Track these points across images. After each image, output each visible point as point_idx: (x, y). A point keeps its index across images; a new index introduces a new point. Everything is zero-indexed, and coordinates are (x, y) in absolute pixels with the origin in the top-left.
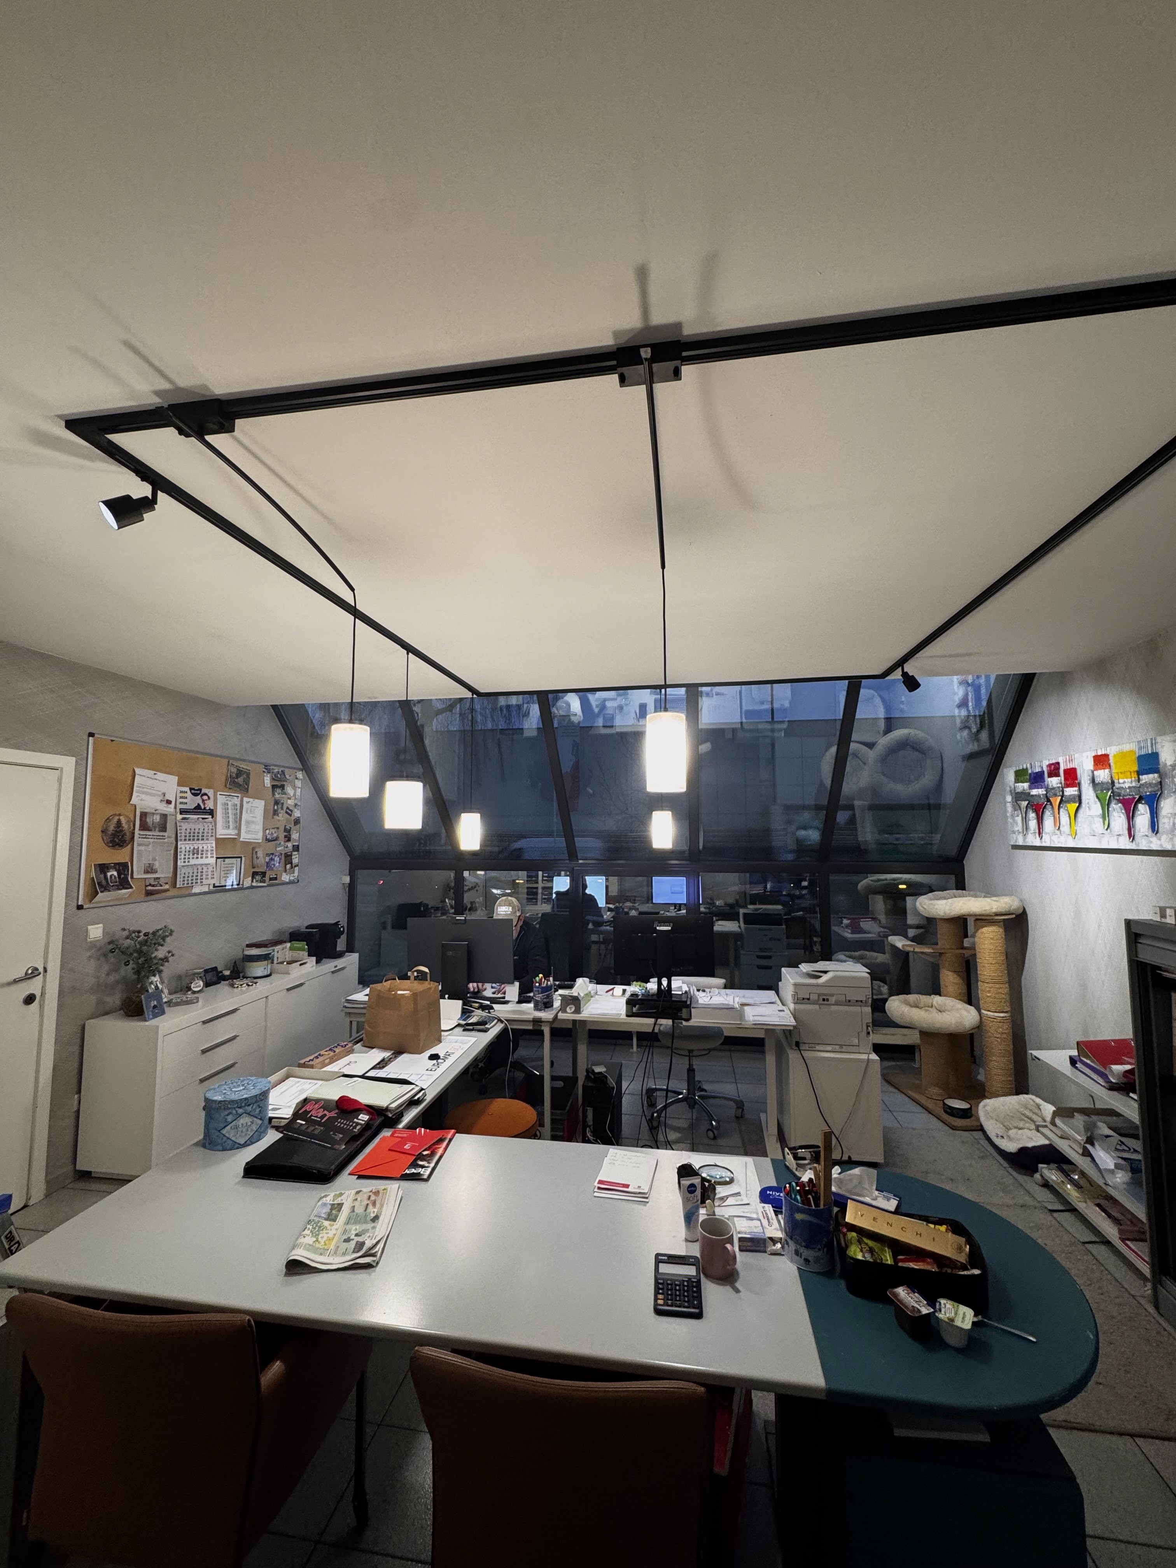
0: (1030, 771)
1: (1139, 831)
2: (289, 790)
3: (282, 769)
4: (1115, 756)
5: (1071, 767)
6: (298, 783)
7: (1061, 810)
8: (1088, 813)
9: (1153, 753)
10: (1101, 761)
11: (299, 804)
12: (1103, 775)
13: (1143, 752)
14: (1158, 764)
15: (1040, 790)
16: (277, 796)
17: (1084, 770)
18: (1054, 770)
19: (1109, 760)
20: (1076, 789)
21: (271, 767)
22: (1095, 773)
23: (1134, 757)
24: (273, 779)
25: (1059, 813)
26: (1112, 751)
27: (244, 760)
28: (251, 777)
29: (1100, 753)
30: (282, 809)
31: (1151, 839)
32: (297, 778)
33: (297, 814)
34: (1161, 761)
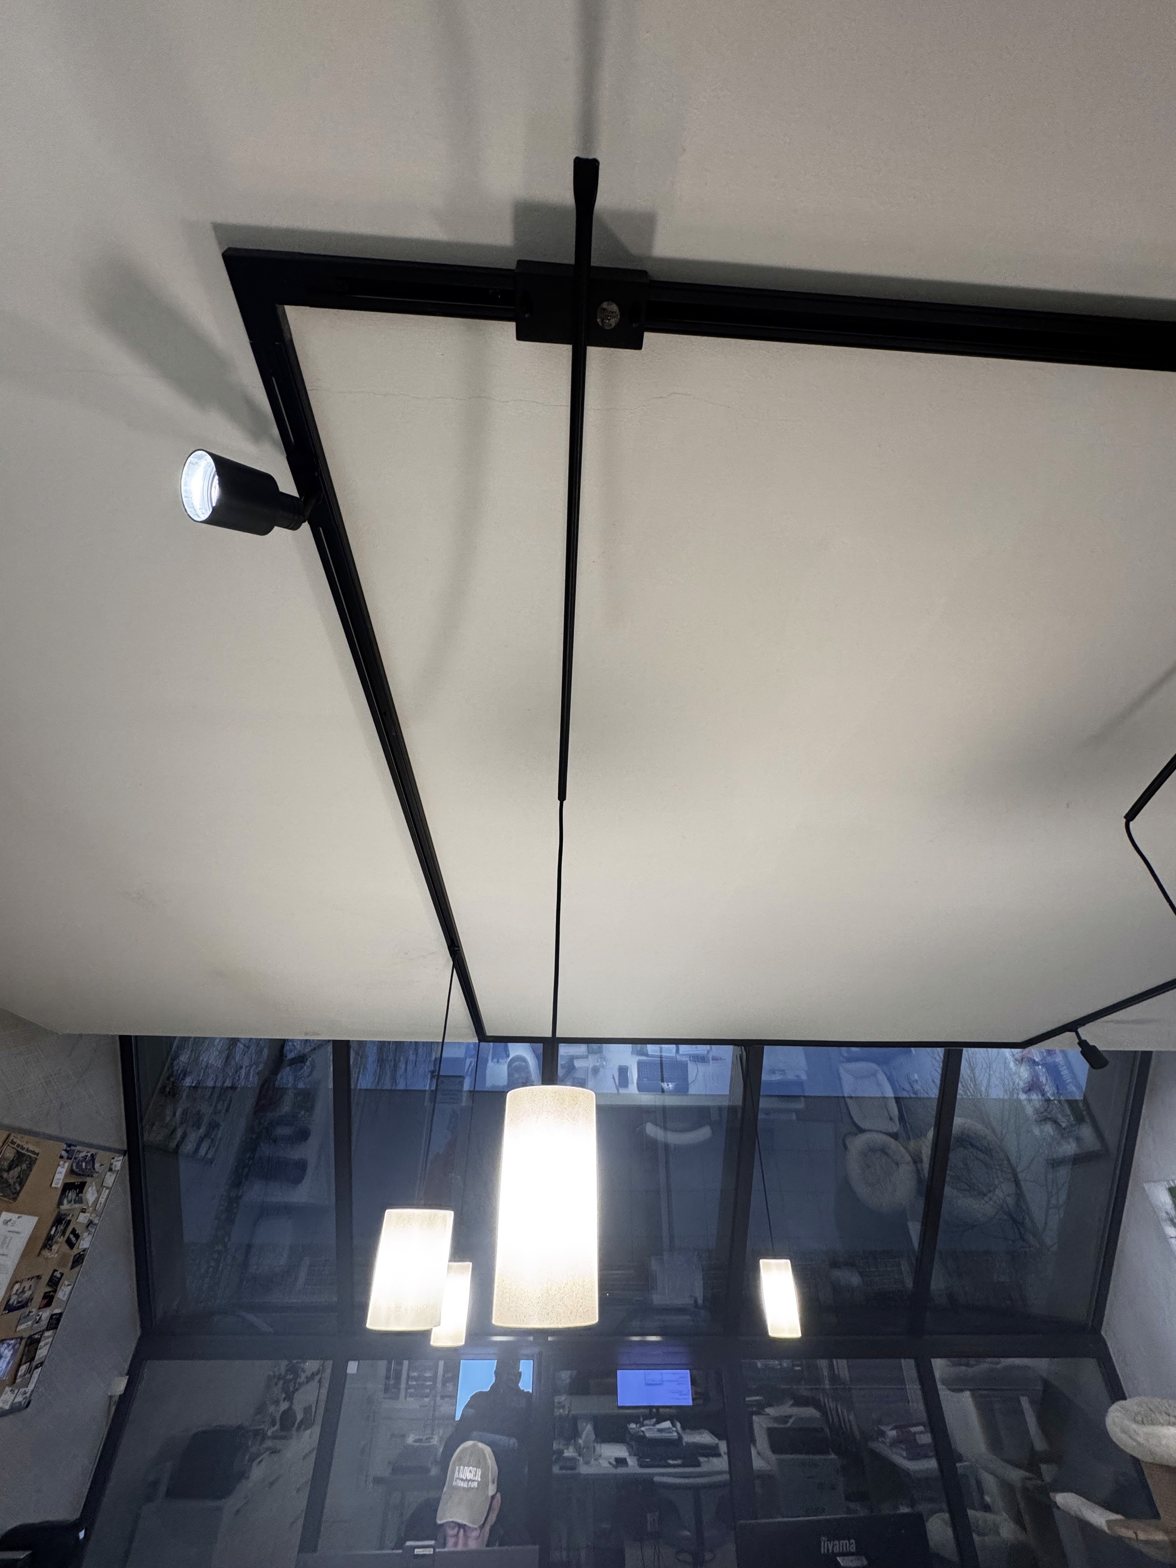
2: (90, 1194)
3: (93, 1151)
6: (110, 1179)
11: (96, 1221)
16: (65, 1206)
21: (78, 1148)
24: (71, 1172)
27: (35, 1134)
28: (35, 1169)
30: (64, 1233)
32: (110, 1170)
33: (85, 1243)
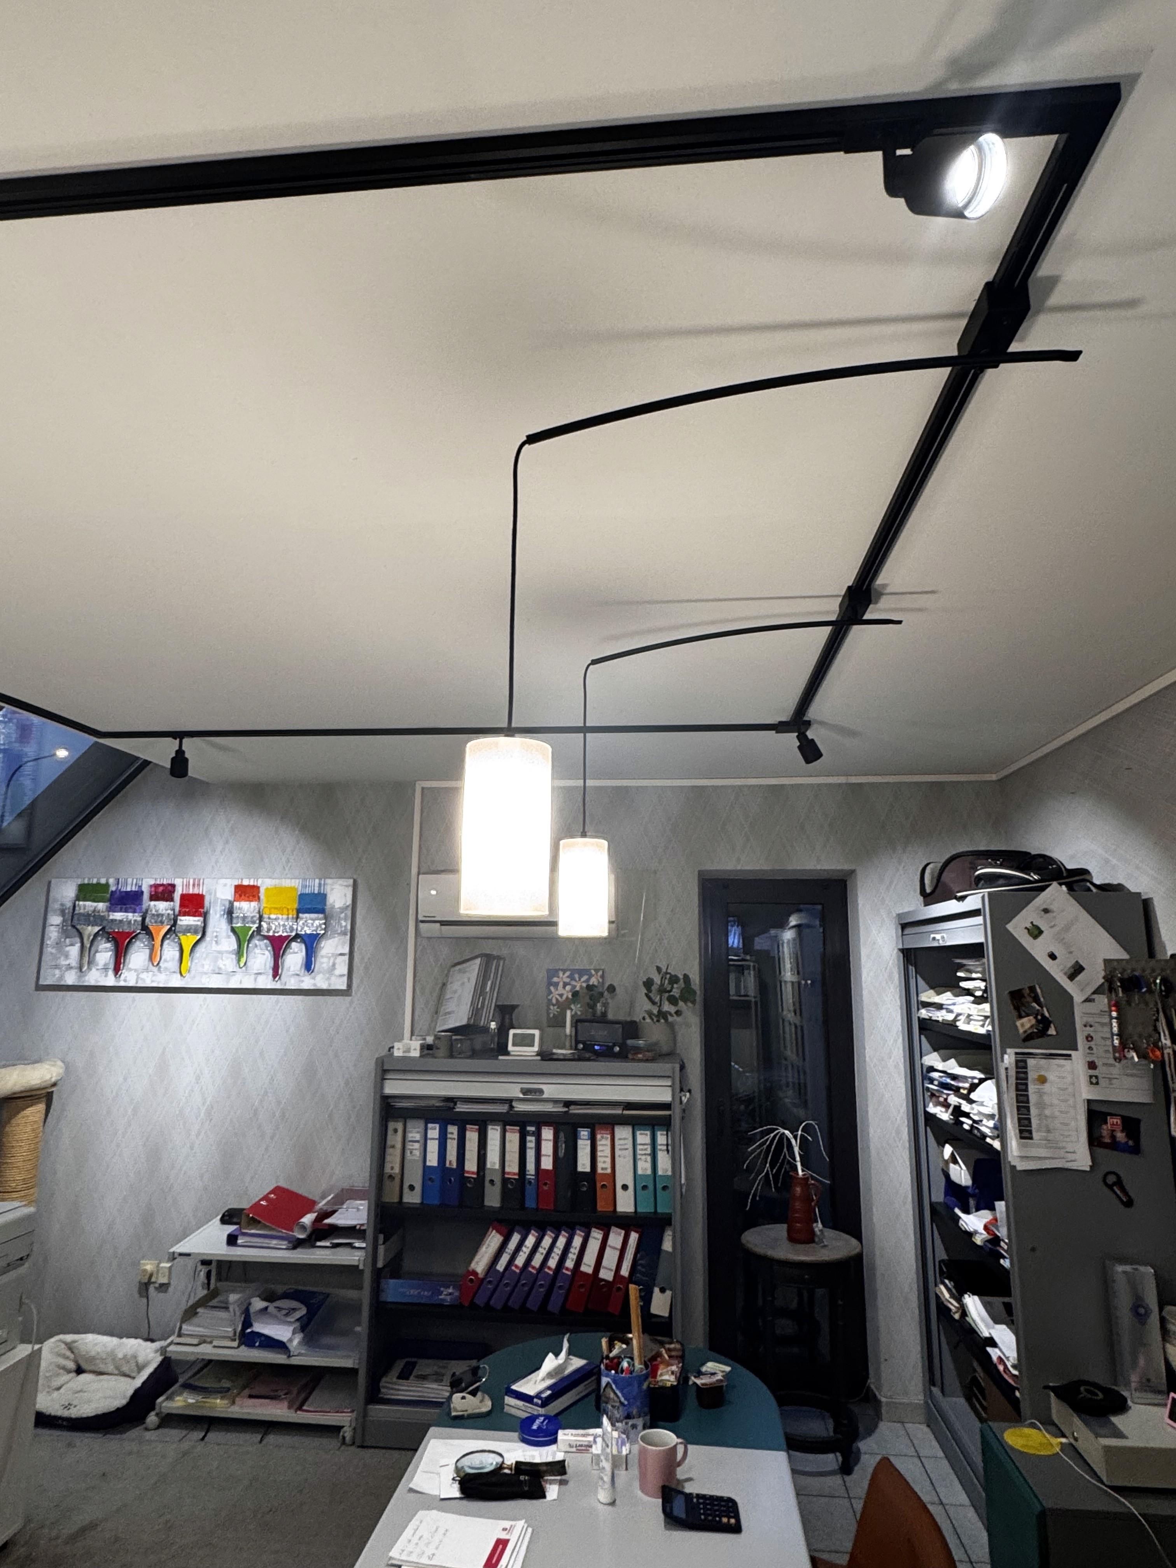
0: (113, 888)
1: (289, 970)
4: (267, 889)
5: (196, 891)
7: (166, 942)
8: (215, 947)
9: (319, 894)
10: (246, 892)
12: (246, 908)
13: (307, 891)
14: (325, 904)
15: (130, 916)
17: (216, 899)
18: (164, 893)
19: (259, 892)
20: (201, 919)
22: (236, 904)
23: (295, 896)
25: (162, 945)
26: (265, 884)
29: (246, 882)
31: (303, 979)
34: (328, 903)
